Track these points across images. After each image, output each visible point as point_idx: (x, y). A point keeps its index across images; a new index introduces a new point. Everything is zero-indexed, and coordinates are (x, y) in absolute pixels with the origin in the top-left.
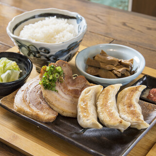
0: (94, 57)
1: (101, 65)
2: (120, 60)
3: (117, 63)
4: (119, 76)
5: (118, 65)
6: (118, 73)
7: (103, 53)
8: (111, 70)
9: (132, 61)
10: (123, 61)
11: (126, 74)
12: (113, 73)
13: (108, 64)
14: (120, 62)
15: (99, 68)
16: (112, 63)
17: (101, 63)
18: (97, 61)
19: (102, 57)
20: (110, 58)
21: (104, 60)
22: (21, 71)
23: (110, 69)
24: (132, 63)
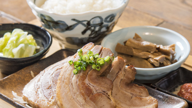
0: (125, 43)
1: (134, 52)
2: (158, 46)
3: (155, 50)
4: (156, 65)
5: (155, 52)
6: (156, 62)
7: (137, 37)
8: (147, 59)
9: (173, 46)
10: (162, 47)
11: (165, 63)
12: (150, 62)
13: (143, 51)
14: (158, 49)
15: (132, 56)
16: (147, 49)
17: (134, 50)
18: (128, 47)
19: (136, 42)
20: (145, 43)
21: (138, 45)
22: (38, 47)
23: (145, 57)
24: (174, 49)
